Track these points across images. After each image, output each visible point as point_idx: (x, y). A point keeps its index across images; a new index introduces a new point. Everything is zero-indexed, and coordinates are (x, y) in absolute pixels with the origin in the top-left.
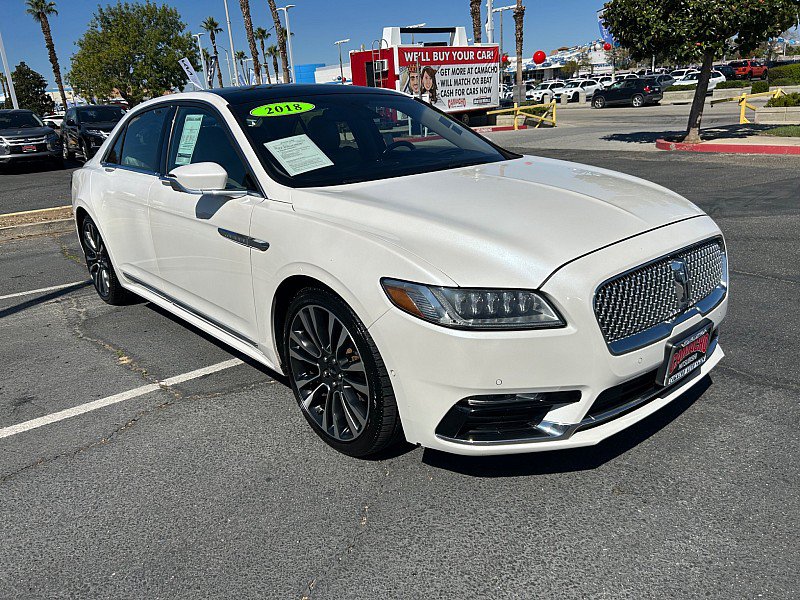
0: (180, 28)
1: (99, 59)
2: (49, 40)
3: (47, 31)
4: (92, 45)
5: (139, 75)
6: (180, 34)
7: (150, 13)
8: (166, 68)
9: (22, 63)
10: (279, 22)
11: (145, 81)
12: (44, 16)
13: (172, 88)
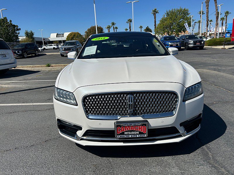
0: (188, 15)
1: (163, 24)
2: (155, 20)
3: (155, 18)
4: (163, 21)
5: (173, 29)
6: (188, 16)
7: (180, 11)
8: (181, 26)
9: (148, 27)
10: (217, 10)
11: (174, 30)
12: (155, 14)
13: (182, 32)
